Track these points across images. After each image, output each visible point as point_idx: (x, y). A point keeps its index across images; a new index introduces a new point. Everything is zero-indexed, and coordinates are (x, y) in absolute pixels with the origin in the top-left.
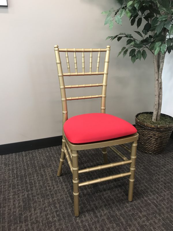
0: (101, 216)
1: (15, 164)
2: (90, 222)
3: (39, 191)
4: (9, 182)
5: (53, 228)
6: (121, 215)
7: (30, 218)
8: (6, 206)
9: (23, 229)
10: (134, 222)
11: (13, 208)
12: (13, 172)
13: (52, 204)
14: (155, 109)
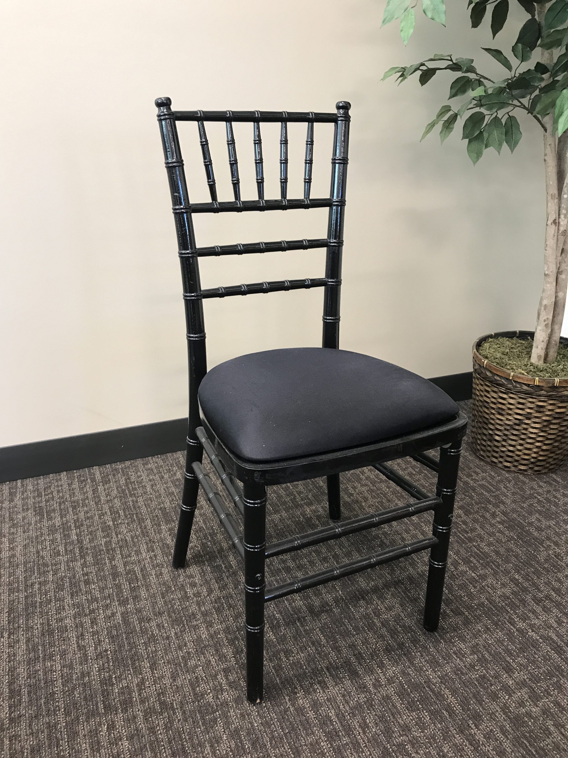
0: (377, 685)
1: (70, 510)
2: (341, 707)
3: (160, 602)
4: (55, 573)
5: (220, 727)
6: (444, 679)
7: (140, 695)
8: (53, 654)
9: (120, 731)
10: (490, 704)
11: (77, 660)
12: (67, 536)
13: (209, 645)
14: (543, 321)
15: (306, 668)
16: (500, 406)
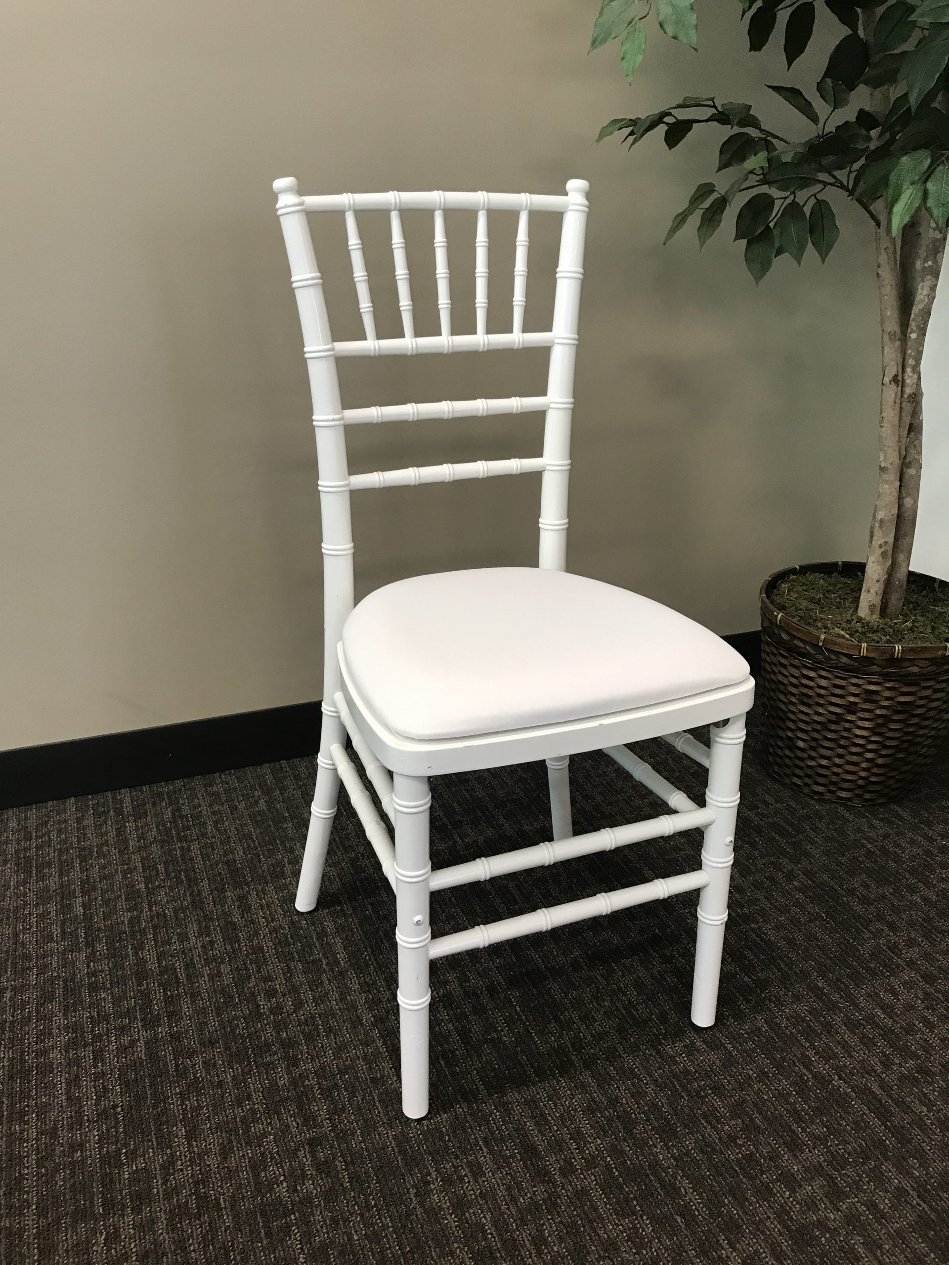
0: (567, 1170)
1: (77, 863)
2: (502, 1208)
3: (213, 1023)
4: (42, 970)
5: (295, 1241)
6: (682, 1161)
7: (165, 1183)
8: (25, 1111)
9: (126, 1246)
10: (757, 1205)
11: (65, 1122)
12: (66, 908)
13: (289, 1097)
14: (877, 547)
15: (449, 1139)
16: (805, 691)
